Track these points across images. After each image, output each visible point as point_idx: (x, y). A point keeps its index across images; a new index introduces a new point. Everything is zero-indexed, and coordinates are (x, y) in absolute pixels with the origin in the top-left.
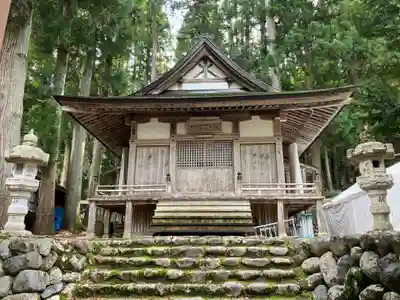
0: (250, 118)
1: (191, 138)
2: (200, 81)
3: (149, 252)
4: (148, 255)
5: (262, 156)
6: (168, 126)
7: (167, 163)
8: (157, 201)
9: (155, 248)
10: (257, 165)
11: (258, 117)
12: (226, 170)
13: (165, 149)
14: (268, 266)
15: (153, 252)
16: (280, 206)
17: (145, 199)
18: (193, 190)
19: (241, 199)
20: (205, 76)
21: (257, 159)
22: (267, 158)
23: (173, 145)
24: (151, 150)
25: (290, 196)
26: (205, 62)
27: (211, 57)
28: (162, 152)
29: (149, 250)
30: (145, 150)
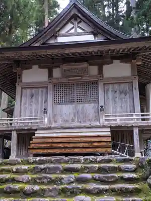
0: (111, 63)
1: (65, 80)
2: (72, 35)
3: (14, 170)
4: (13, 172)
5: (121, 93)
6: (46, 71)
7: (46, 101)
8: (36, 130)
9: (19, 167)
10: (117, 100)
11: (118, 61)
12: (93, 105)
13: (44, 90)
14: (116, 181)
15: (17, 169)
16: (136, 131)
17: (26, 128)
18: (67, 121)
19: (104, 127)
20: (76, 30)
21: (117, 95)
22: (126, 94)
23: (50, 86)
24: (34, 90)
25: (144, 124)
26: (76, 20)
27: (80, 15)
28: (42, 92)
29: (14, 168)
30: (28, 91)
